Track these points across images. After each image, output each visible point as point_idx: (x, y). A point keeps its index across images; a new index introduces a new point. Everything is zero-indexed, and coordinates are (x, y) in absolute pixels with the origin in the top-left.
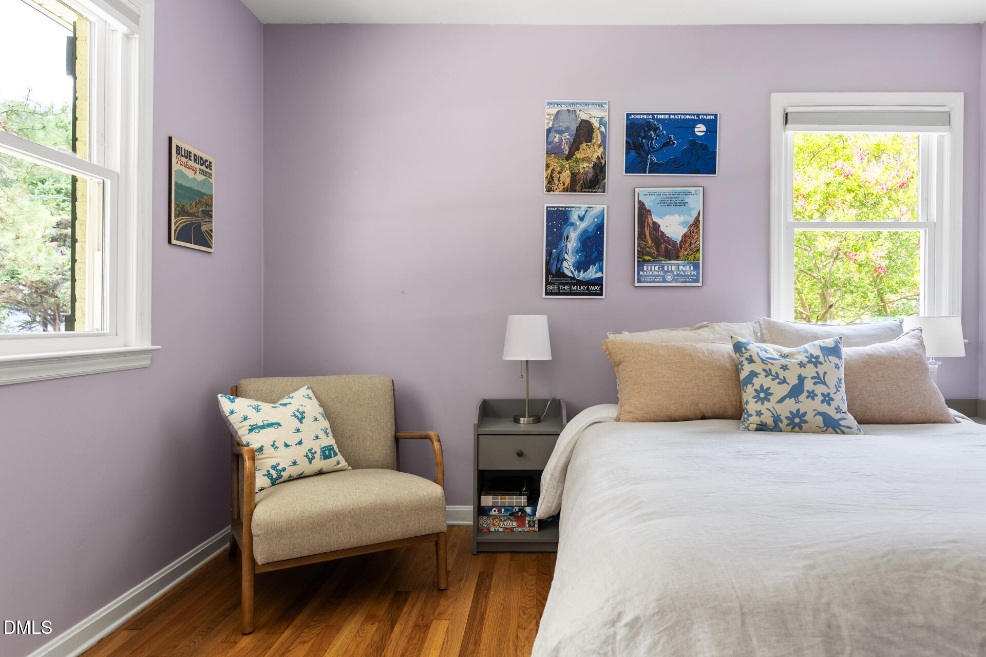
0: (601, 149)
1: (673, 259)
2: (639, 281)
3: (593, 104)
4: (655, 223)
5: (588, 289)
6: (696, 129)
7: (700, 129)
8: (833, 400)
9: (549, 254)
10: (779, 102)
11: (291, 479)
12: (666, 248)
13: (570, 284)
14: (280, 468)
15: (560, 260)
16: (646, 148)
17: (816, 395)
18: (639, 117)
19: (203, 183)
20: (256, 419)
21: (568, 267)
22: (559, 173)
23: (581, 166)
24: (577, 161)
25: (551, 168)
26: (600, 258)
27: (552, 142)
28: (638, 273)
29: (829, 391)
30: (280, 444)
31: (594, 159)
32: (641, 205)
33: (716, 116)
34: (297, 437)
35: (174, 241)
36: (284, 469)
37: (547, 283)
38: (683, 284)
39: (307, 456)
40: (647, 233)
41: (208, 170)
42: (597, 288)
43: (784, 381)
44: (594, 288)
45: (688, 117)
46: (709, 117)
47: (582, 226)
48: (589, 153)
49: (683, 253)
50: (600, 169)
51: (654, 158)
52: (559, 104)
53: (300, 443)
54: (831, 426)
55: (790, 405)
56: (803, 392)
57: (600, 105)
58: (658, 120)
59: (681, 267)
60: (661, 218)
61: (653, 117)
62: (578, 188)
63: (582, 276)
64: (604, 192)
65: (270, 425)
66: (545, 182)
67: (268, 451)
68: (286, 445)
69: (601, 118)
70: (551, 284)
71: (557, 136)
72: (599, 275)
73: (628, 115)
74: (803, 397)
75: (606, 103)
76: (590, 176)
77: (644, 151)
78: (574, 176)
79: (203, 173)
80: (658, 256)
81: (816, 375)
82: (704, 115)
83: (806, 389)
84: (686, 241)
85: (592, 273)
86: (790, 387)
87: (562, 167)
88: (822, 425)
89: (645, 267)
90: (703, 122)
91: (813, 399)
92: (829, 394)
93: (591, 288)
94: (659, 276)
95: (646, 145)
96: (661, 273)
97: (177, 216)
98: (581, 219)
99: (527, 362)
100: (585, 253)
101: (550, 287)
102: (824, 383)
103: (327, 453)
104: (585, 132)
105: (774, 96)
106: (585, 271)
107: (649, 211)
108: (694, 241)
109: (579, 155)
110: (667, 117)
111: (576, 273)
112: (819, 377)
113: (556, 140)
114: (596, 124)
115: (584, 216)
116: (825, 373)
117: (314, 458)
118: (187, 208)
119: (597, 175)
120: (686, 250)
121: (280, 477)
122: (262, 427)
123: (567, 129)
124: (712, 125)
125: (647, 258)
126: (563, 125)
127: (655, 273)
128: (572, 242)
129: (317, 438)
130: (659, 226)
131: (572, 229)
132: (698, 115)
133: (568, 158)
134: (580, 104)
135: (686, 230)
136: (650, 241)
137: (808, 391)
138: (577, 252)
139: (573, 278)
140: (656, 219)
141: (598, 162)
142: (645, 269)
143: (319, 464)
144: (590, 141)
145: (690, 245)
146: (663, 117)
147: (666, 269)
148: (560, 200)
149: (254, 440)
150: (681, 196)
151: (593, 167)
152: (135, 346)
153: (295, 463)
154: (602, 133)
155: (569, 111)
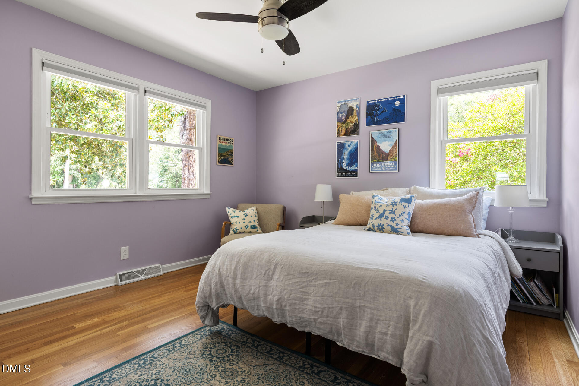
0: (357, 117)
1: (386, 161)
2: (372, 170)
3: (354, 100)
4: (378, 146)
5: (352, 174)
6: (395, 104)
7: (397, 103)
8: (396, 220)
9: (338, 161)
10: (435, 85)
11: (240, 233)
12: (383, 156)
13: (345, 172)
14: (237, 229)
15: (342, 163)
16: (375, 115)
17: (389, 218)
18: (372, 102)
19: (229, 146)
20: (233, 214)
21: (344, 166)
22: (341, 129)
23: (349, 125)
24: (348, 124)
25: (338, 127)
26: (356, 161)
27: (339, 117)
28: (371, 167)
29: (395, 216)
30: (238, 222)
31: (354, 122)
32: (372, 138)
33: (404, 96)
34: (244, 221)
35: (218, 164)
36: (238, 230)
37: (337, 172)
38: (390, 171)
39: (246, 227)
40: (375, 150)
41: (231, 142)
42: (355, 173)
43: (378, 212)
44: (354, 173)
45: (392, 99)
46: (401, 97)
47: (349, 149)
48: (352, 120)
49: (390, 158)
50: (356, 126)
51: (378, 118)
52: (341, 102)
53: (244, 223)
54: (395, 231)
55: (378, 221)
56: (383, 216)
57: (356, 100)
58: (379, 102)
59: (389, 164)
60: (381, 143)
61: (377, 101)
62: (348, 134)
63: (350, 169)
64: (358, 134)
65: (237, 217)
66: (337, 133)
67: (235, 224)
68: (240, 223)
69: (357, 105)
70: (339, 172)
71: (341, 114)
72: (356, 168)
73: (367, 102)
74: (383, 218)
75: (359, 99)
76: (352, 129)
77: (374, 116)
78: (347, 129)
79: (229, 143)
80: (379, 159)
81: (391, 210)
82: (399, 97)
83: (385, 215)
84: (391, 153)
85: (353, 168)
86: (380, 214)
87: (342, 126)
88: (391, 231)
89: (374, 164)
90: (398, 100)
91: (387, 219)
92: (395, 218)
93: (353, 173)
94: (380, 168)
95: (374, 113)
96: (381, 167)
97: (219, 157)
98: (349, 146)
99: (324, 202)
100: (350, 160)
101: (338, 174)
102: (394, 213)
103: (253, 227)
104: (351, 111)
105: (432, 82)
106: (351, 167)
107: (376, 141)
108: (394, 152)
109: (348, 121)
110: (383, 100)
111: (347, 168)
112: (392, 211)
113: (340, 116)
114: (355, 107)
115: (350, 145)
116: (396, 209)
117: (248, 228)
118: (223, 154)
119: (355, 128)
120: (391, 156)
121: (236, 232)
122: (234, 217)
123: (344, 111)
124: (403, 101)
125: (375, 160)
126: (343, 110)
127: (378, 167)
128: (346, 156)
129: (250, 222)
130: (380, 147)
131: (346, 150)
132: (396, 97)
133: (345, 123)
134: (348, 100)
135: (391, 148)
136: (376, 154)
137: (386, 216)
138: (348, 160)
139: (346, 170)
140: (378, 144)
141: (355, 123)
142: (374, 165)
143: (249, 230)
144: (353, 115)
145: (393, 154)
146: (381, 100)
147: (382, 165)
148: (342, 139)
149: (232, 220)
150: (389, 133)
151: (354, 125)
152: (205, 192)
153: (241, 228)
154: (357, 111)
155: (345, 104)
